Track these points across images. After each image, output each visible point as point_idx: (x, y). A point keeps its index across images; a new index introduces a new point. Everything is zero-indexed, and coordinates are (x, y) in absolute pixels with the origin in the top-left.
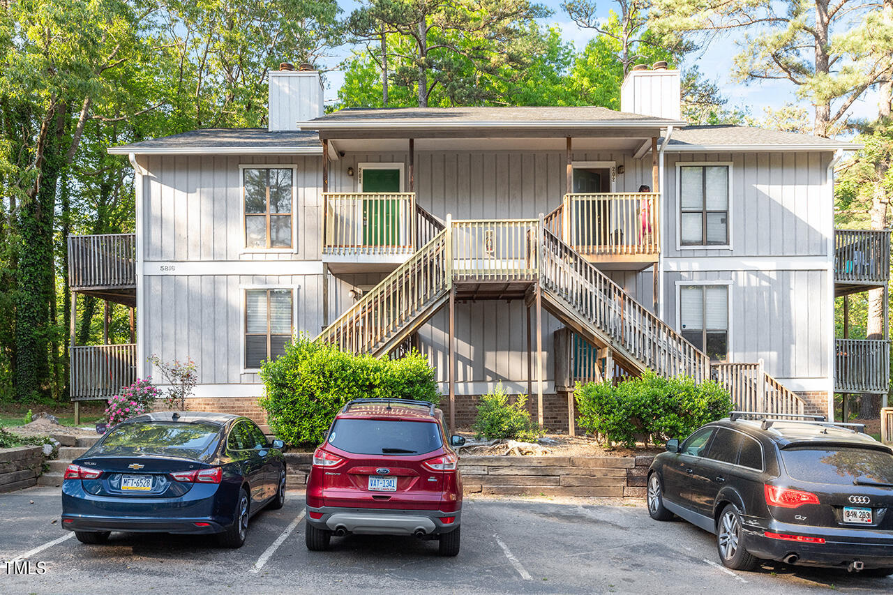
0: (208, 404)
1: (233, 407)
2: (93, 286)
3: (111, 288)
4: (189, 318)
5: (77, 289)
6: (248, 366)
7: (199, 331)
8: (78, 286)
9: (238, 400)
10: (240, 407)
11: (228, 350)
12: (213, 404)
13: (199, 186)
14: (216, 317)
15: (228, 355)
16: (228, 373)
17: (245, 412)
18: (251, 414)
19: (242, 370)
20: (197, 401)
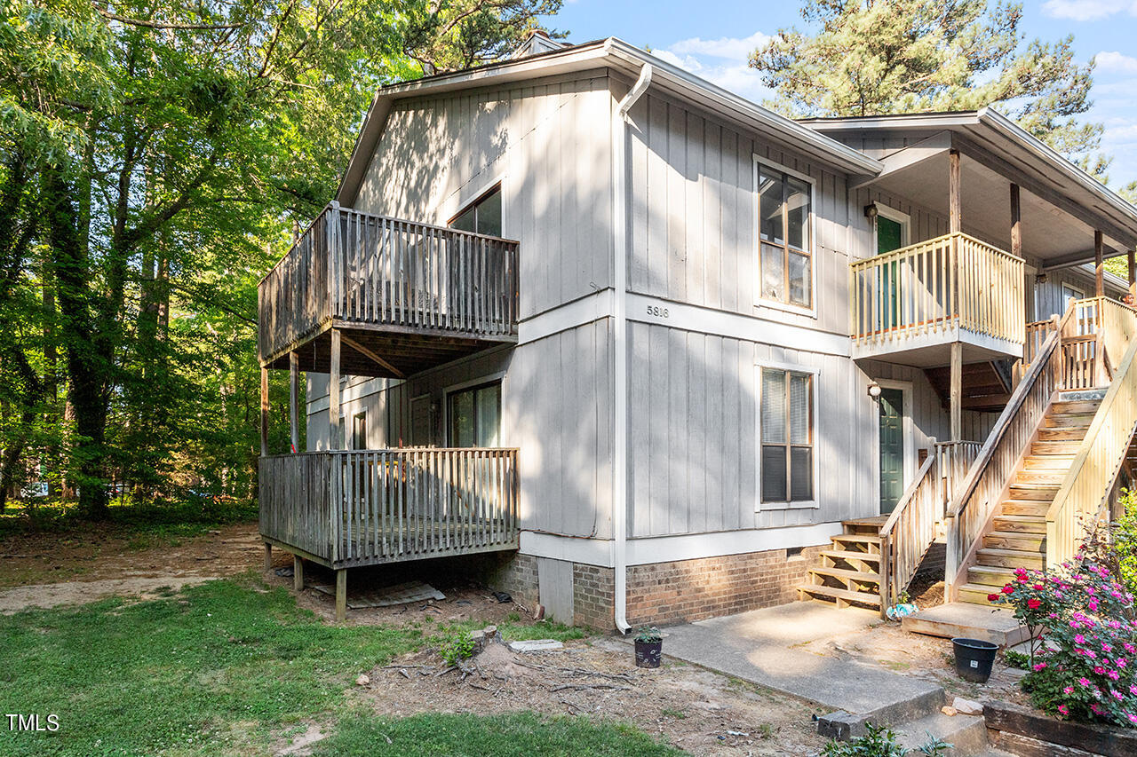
0: (714, 569)
1: (745, 571)
2: (384, 322)
3: (420, 332)
4: (688, 410)
5: (347, 325)
6: (765, 499)
7: (703, 434)
8: (349, 319)
9: (751, 558)
10: (752, 569)
11: (740, 470)
12: (720, 568)
13: (702, 171)
14: (725, 413)
15: (740, 478)
16: (740, 510)
17: (759, 578)
18: (766, 580)
19: (758, 506)
20: (700, 564)
